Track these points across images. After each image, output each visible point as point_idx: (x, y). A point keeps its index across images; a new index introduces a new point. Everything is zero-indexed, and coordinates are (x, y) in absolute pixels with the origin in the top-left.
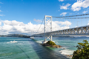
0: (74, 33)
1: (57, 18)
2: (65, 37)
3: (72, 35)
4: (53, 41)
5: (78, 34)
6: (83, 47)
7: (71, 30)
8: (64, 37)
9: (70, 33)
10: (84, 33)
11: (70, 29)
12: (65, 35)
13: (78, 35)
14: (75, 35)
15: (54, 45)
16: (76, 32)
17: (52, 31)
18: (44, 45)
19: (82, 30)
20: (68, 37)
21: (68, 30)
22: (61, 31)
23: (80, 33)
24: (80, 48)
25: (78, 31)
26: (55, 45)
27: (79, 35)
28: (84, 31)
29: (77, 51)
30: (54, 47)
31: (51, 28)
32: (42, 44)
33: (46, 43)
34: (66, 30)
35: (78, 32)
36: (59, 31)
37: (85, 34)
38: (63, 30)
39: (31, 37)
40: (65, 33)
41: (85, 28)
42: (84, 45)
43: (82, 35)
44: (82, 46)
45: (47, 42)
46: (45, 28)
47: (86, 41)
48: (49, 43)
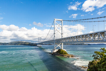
0: (89, 40)
1: (68, 21)
2: (79, 44)
3: (87, 42)
4: (64, 50)
5: (94, 40)
6: (101, 57)
7: (86, 36)
8: (77, 44)
9: (84, 40)
10: (102, 39)
11: (84, 35)
12: (78, 42)
13: (94, 42)
14: (91, 42)
15: (65, 54)
16: (92, 38)
17: (62, 38)
18: (53, 54)
19: (99, 36)
20: (81, 44)
21: (83, 36)
22: (74, 37)
23: (96, 40)
24: (97, 58)
25: (94, 37)
26: (67, 54)
27: (96, 42)
28: (102, 37)
29: (93, 61)
30: (66, 56)
31: (61, 33)
32: (51, 53)
33: (56, 52)
34: (79, 36)
35: (95, 39)
36: (72, 37)
37: (103, 41)
38: (77, 37)
39: (38, 45)
40: (79, 40)
41: (103, 33)
42: (102, 55)
43: (99, 42)
44: (100, 55)
45: (57, 50)
46: (54, 33)
47: (104, 49)
48: (60, 52)
